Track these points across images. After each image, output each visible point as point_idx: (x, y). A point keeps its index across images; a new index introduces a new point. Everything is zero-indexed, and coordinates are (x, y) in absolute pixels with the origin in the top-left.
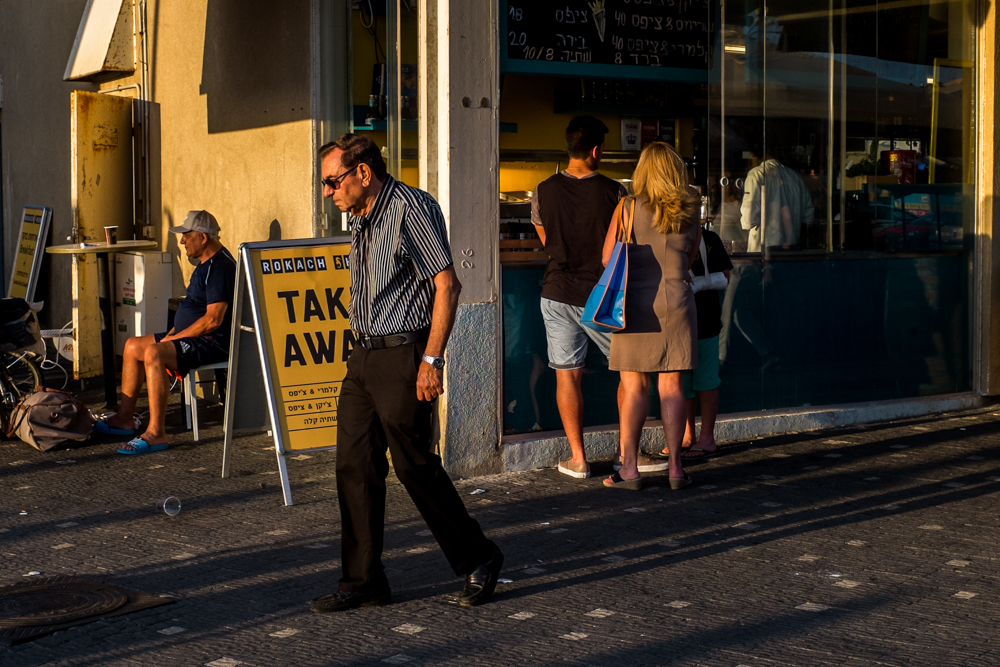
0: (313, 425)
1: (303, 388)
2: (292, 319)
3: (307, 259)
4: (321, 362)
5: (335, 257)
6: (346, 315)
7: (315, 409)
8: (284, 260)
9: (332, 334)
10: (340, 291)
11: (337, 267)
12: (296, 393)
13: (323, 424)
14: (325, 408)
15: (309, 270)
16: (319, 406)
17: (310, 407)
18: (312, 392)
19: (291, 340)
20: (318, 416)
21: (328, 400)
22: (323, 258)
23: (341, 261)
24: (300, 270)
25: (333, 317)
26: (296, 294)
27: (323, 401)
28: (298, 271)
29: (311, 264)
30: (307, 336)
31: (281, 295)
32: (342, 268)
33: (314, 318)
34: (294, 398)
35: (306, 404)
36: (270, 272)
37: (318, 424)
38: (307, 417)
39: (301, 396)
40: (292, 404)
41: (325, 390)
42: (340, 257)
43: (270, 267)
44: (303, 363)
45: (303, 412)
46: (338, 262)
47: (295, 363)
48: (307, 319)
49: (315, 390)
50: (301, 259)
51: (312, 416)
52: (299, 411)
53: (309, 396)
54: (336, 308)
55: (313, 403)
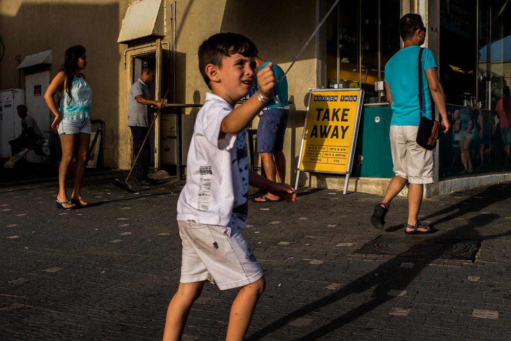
0: (312, 161)
1: (313, 146)
2: (318, 120)
4: (323, 137)
6: (338, 120)
10: (339, 110)
11: (341, 100)
14: (318, 155)
19: (315, 127)
20: (315, 158)
22: (337, 96)
25: (333, 120)
26: (322, 110)
28: (326, 101)
29: (332, 98)
30: (321, 126)
31: (317, 110)
32: (343, 101)
33: (326, 120)
34: (309, 150)
38: (311, 158)
43: (317, 99)
44: (316, 137)
46: (342, 98)
47: (314, 136)
48: (323, 120)
49: (317, 148)
50: (329, 96)
52: (309, 155)
53: (315, 150)
54: (335, 117)
55: (315, 153)
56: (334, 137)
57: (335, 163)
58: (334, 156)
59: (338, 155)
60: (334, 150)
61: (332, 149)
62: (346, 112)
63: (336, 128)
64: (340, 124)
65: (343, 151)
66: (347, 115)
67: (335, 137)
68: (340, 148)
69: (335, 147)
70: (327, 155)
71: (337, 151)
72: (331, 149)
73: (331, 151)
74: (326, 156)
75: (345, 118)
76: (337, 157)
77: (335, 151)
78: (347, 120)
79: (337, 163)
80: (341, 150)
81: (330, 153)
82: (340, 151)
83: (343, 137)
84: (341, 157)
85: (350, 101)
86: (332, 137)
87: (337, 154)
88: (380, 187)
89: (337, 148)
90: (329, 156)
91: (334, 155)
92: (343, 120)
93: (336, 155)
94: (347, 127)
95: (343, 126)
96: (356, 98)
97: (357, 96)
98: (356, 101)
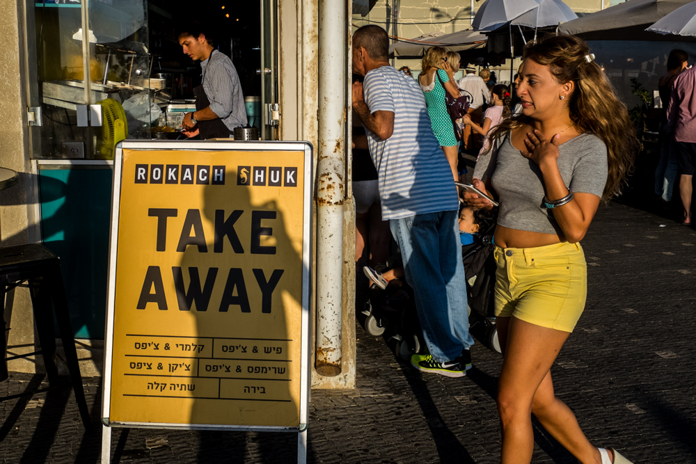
0: (158, 392)
1: (156, 340)
2: (161, 246)
3: (200, 167)
4: (188, 309)
6: (238, 249)
7: (165, 371)
8: (168, 166)
9: (213, 272)
10: (237, 214)
12: (144, 346)
13: (173, 393)
14: (180, 371)
16: (173, 368)
17: (160, 367)
18: (167, 347)
19: (153, 274)
20: (168, 381)
21: (187, 362)
23: (248, 175)
24: (188, 182)
25: (219, 249)
26: (174, 212)
27: (179, 361)
28: (183, 182)
29: (204, 175)
30: (177, 271)
31: (152, 212)
33: (192, 249)
34: (141, 352)
35: (155, 362)
36: (145, 182)
37: (167, 392)
38: (152, 380)
39: (150, 350)
40: (137, 360)
41: (185, 348)
43: (146, 175)
44: (163, 306)
45: (149, 372)
48: (181, 248)
49: (172, 346)
50: (191, 168)
51: (160, 380)
52: (144, 370)
53: (162, 351)
54: (226, 238)
55: (166, 363)
56: (231, 307)
57: (251, 395)
58: (245, 373)
59: (257, 370)
60: (238, 353)
61: (232, 349)
62: (264, 223)
63: (236, 276)
64: (248, 262)
65: (273, 355)
66: (268, 232)
67: (235, 309)
68: (261, 346)
69: (244, 343)
70: (215, 368)
71: (250, 354)
72: (226, 349)
73: (228, 355)
74: (212, 374)
75: (265, 241)
76: (253, 375)
77: (244, 356)
78: (271, 250)
79: (258, 395)
80: (267, 351)
81: (227, 363)
82: (261, 354)
83: (266, 309)
84: (271, 374)
86: (224, 308)
87: (254, 364)
89: (250, 344)
90: (221, 373)
91: (244, 369)
92: (257, 248)
93: (250, 370)
94: (277, 274)
95: (261, 270)
96: (295, 176)
97: (295, 169)
98: (295, 185)
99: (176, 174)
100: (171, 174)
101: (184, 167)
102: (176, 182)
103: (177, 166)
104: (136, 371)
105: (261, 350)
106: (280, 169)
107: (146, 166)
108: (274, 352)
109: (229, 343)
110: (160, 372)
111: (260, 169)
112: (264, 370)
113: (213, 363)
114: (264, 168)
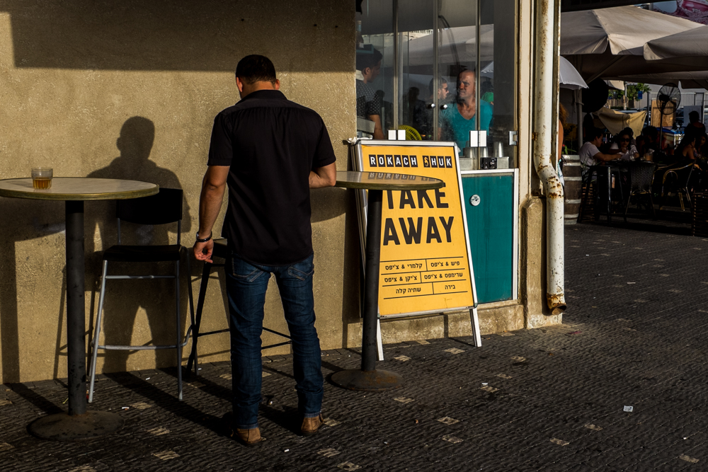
0: (402, 295)
1: (397, 263)
2: (392, 206)
3: (403, 157)
4: (411, 243)
5: (424, 157)
6: (430, 205)
7: (404, 281)
8: (387, 156)
9: (420, 220)
11: (425, 165)
12: (391, 268)
13: (410, 294)
14: (412, 280)
15: (405, 166)
16: (408, 279)
17: (401, 279)
18: (403, 267)
19: (389, 223)
20: (407, 287)
21: (415, 274)
22: (415, 157)
23: (428, 161)
24: (399, 165)
25: (421, 206)
27: (410, 275)
28: (396, 166)
29: (406, 161)
30: (401, 220)
32: (429, 166)
33: (407, 206)
34: (389, 271)
36: (376, 166)
37: (407, 294)
38: (398, 287)
39: (394, 270)
40: (388, 277)
41: (413, 266)
42: (427, 157)
43: (375, 161)
44: (397, 242)
45: (396, 283)
46: (426, 161)
47: (391, 243)
48: (402, 207)
49: (406, 266)
50: (399, 156)
51: (402, 287)
52: (393, 282)
53: (401, 270)
54: (423, 199)
55: (404, 276)
56: (432, 239)
57: (449, 290)
58: (444, 278)
59: (450, 275)
60: (439, 267)
61: (436, 264)
63: (432, 221)
64: (437, 213)
65: (456, 266)
66: (443, 195)
68: (449, 261)
69: (441, 261)
70: (429, 277)
71: (445, 267)
72: (433, 265)
73: (434, 268)
74: (428, 280)
75: (443, 200)
76: (448, 279)
77: (442, 268)
78: (446, 206)
79: (452, 290)
80: (453, 264)
81: (435, 273)
82: (450, 266)
83: (449, 240)
84: (456, 277)
85: (440, 167)
86: (428, 241)
87: (448, 272)
88: (490, 321)
89: (444, 261)
90: (433, 279)
91: (443, 275)
92: (440, 205)
93: (447, 276)
94: (451, 219)
95: (443, 218)
96: (451, 162)
97: (450, 157)
98: (451, 167)
99: (392, 160)
100: (389, 161)
101: (396, 156)
102: (392, 166)
103: (391, 156)
104: (388, 283)
105: (450, 264)
106: (442, 157)
107: (374, 156)
108: (456, 264)
109: (434, 261)
110: (401, 283)
111: (434, 157)
112: (452, 275)
113: (427, 274)
114: (435, 157)
